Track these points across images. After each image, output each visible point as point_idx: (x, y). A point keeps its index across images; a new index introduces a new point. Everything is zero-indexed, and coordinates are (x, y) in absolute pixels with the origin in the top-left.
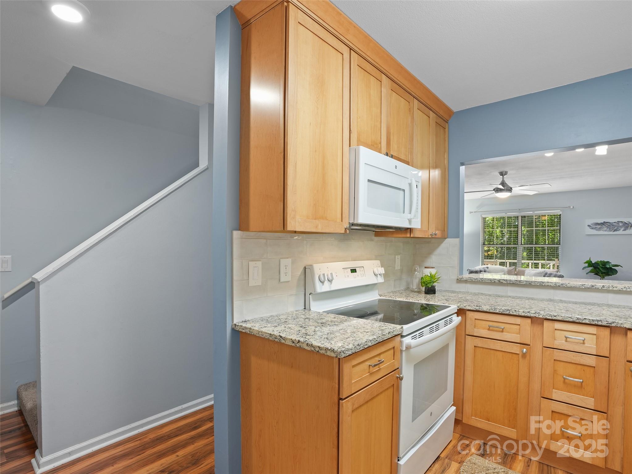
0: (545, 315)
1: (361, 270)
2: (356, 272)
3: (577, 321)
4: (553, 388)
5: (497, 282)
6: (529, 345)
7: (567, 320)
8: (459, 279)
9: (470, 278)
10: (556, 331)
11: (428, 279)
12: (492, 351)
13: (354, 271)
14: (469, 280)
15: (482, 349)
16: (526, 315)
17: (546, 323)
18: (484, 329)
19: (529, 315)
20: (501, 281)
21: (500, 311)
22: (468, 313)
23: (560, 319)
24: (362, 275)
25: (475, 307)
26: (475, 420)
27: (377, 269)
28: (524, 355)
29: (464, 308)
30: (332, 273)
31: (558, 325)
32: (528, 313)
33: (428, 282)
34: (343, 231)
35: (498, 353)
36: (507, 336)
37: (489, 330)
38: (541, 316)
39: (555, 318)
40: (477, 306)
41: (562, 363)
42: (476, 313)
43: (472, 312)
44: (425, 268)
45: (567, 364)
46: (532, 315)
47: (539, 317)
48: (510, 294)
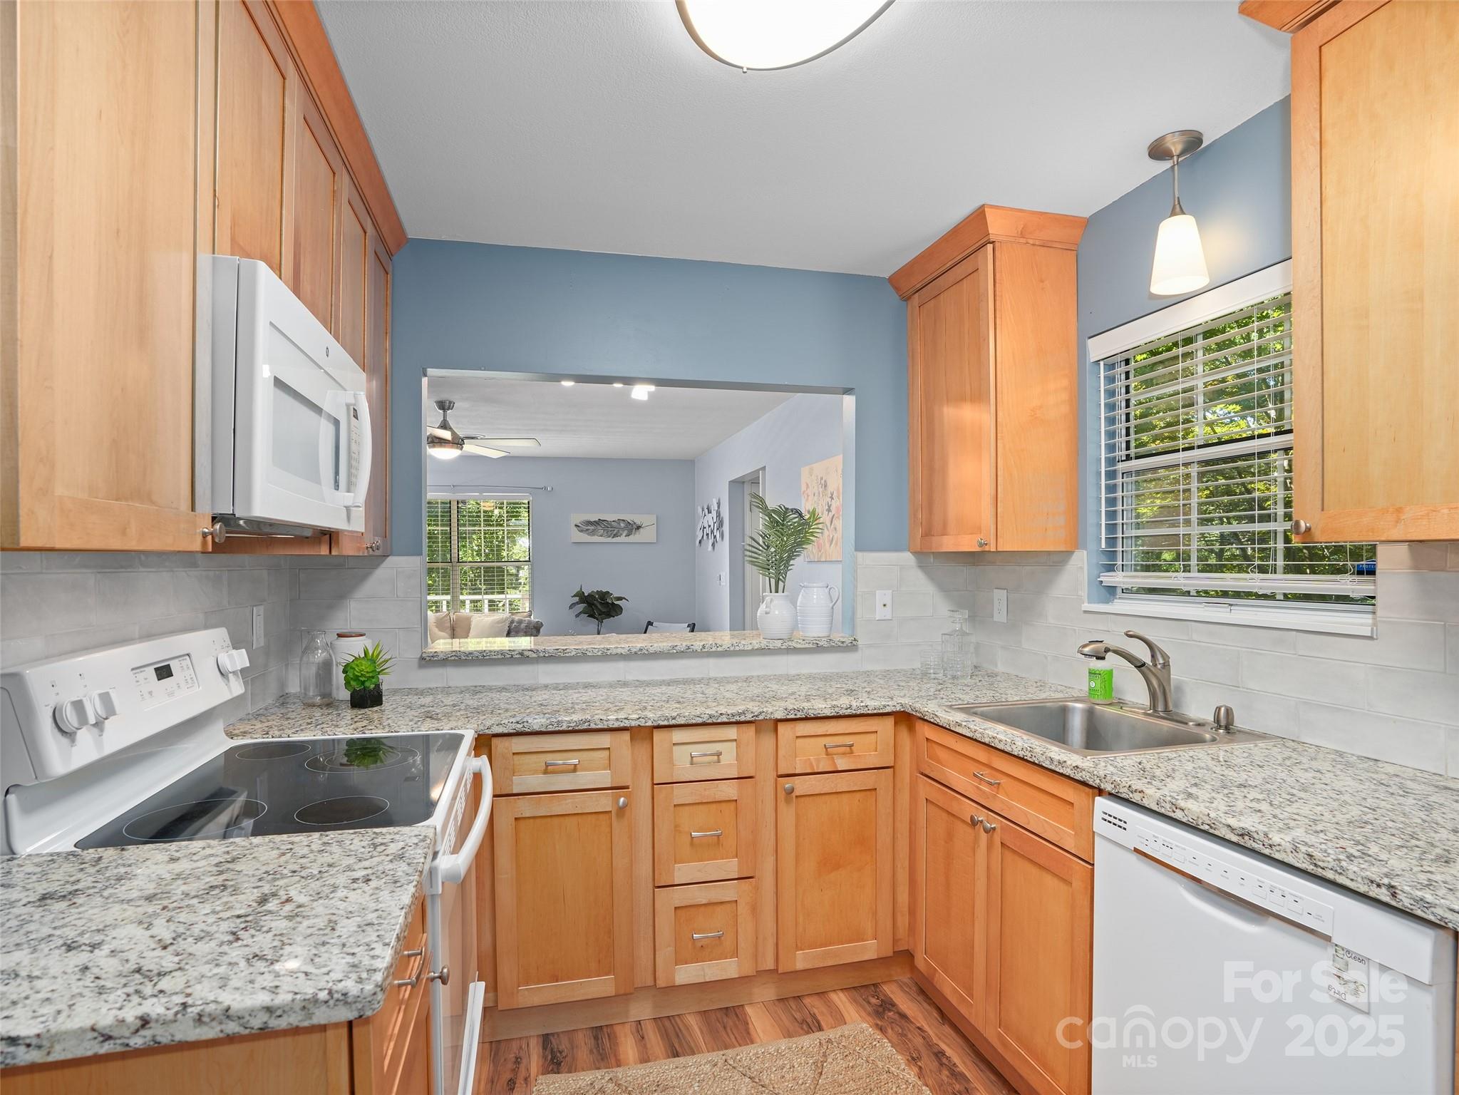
0: (656, 719)
1: (185, 667)
2: (170, 674)
3: (710, 721)
4: (675, 863)
5: (518, 656)
6: (627, 787)
7: (694, 722)
8: (428, 659)
9: (454, 654)
10: (675, 748)
11: (365, 667)
12: (556, 820)
13: (164, 672)
14: (453, 658)
15: (531, 820)
16: (622, 725)
17: (658, 735)
18: (535, 772)
19: (627, 724)
20: (526, 653)
21: (569, 727)
22: (495, 741)
23: (682, 722)
24: (190, 681)
25: (514, 726)
26: (526, 993)
27: (231, 657)
28: (621, 811)
29: (487, 732)
30: (107, 693)
31: (678, 736)
32: (626, 721)
33: (368, 675)
34: (197, 546)
35: (568, 820)
36: (585, 779)
37: (546, 772)
38: (649, 724)
39: (674, 722)
40: (518, 723)
41: (687, 808)
42: (515, 740)
43: (505, 738)
44: (340, 636)
45: (694, 807)
46: (634, 724)
47: (647, 724)
48: (544, 680)
